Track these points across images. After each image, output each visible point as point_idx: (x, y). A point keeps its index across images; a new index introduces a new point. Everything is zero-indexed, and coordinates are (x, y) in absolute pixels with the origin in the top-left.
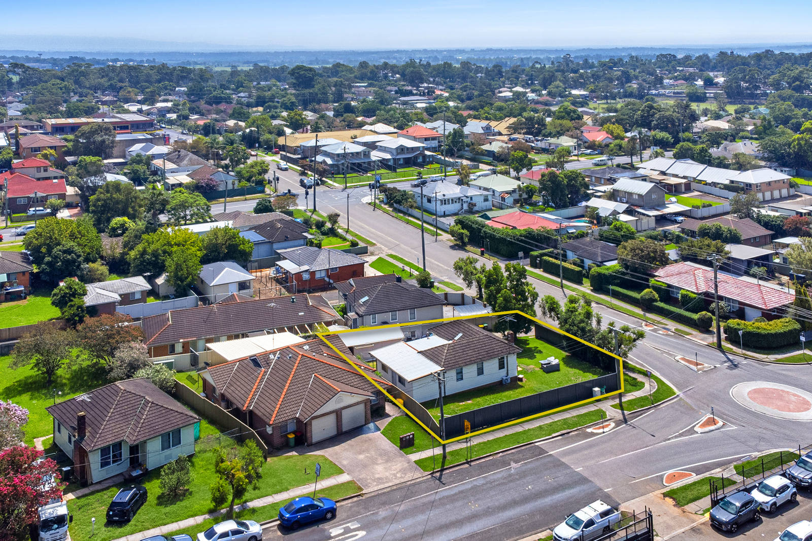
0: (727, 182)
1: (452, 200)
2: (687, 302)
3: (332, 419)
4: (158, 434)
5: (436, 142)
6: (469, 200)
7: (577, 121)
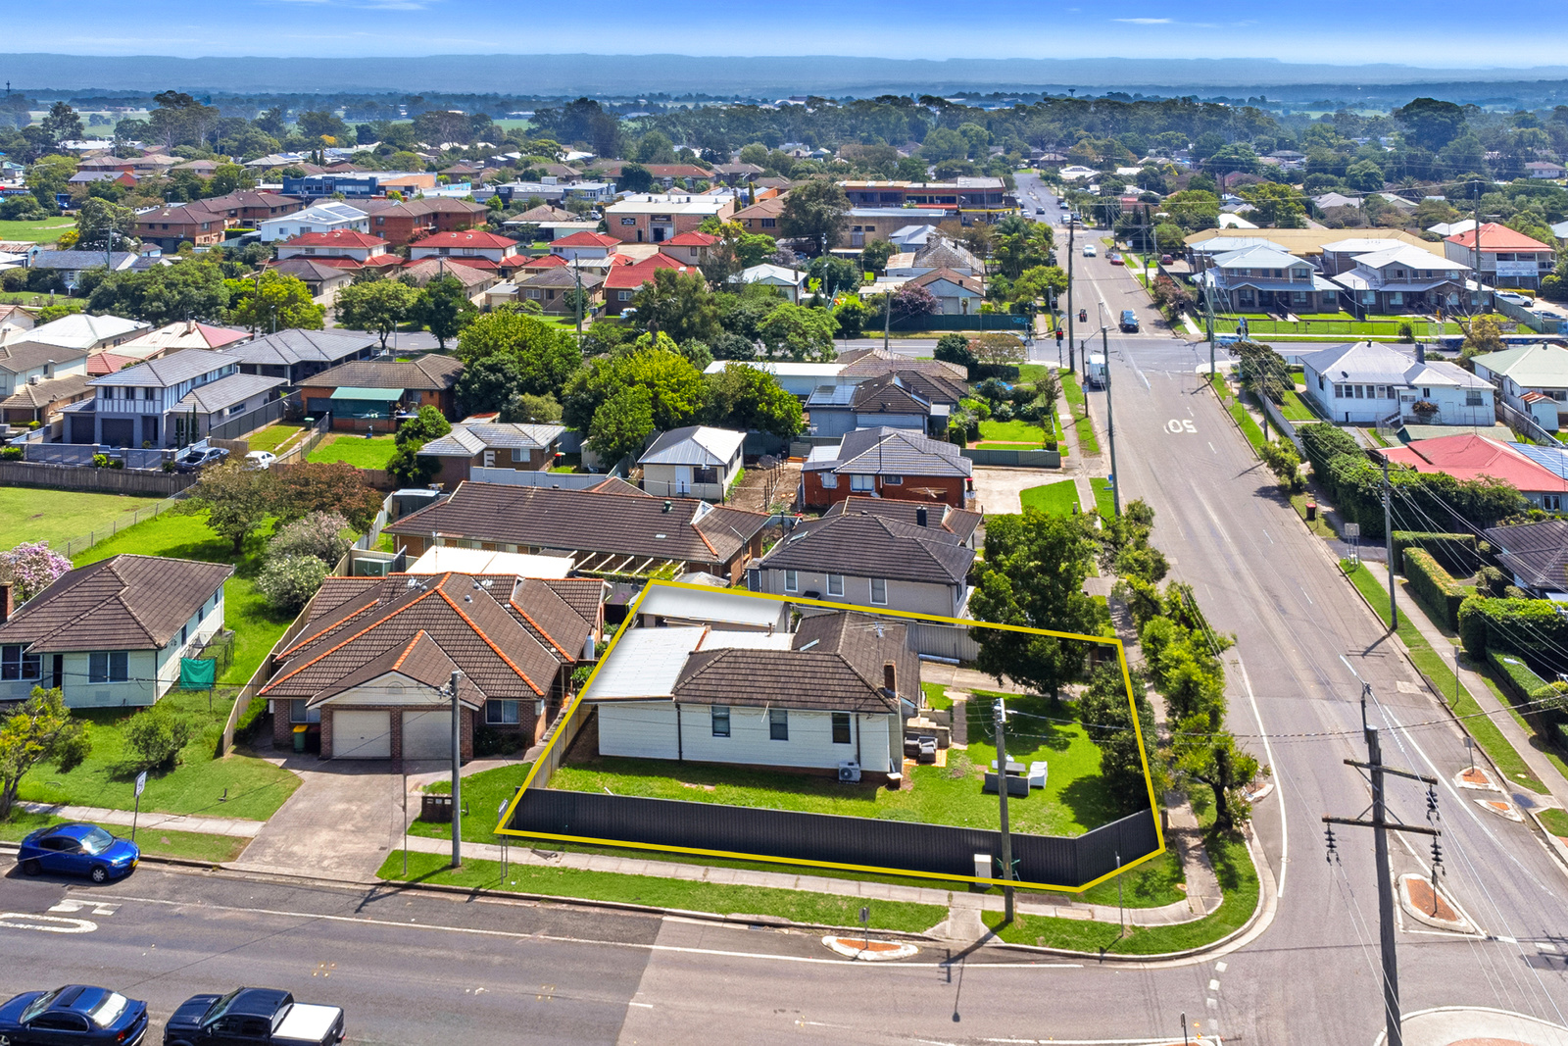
1: (1371, 388)
3: (380, 723)
4: (87, 649)
5: (1534, 264)
6: (1419, 395)
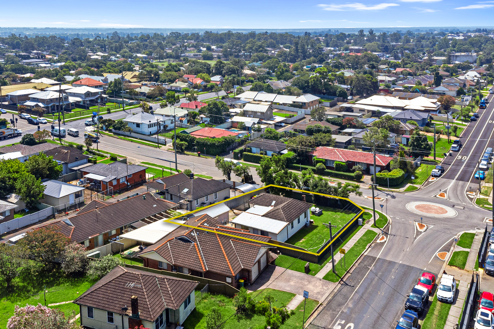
0: (291, 103)
2: (339, 167)
3: (257, 265)
4: (185, 298)
5: (102, 88)
6: (163, 123)
7: (179, 72)
